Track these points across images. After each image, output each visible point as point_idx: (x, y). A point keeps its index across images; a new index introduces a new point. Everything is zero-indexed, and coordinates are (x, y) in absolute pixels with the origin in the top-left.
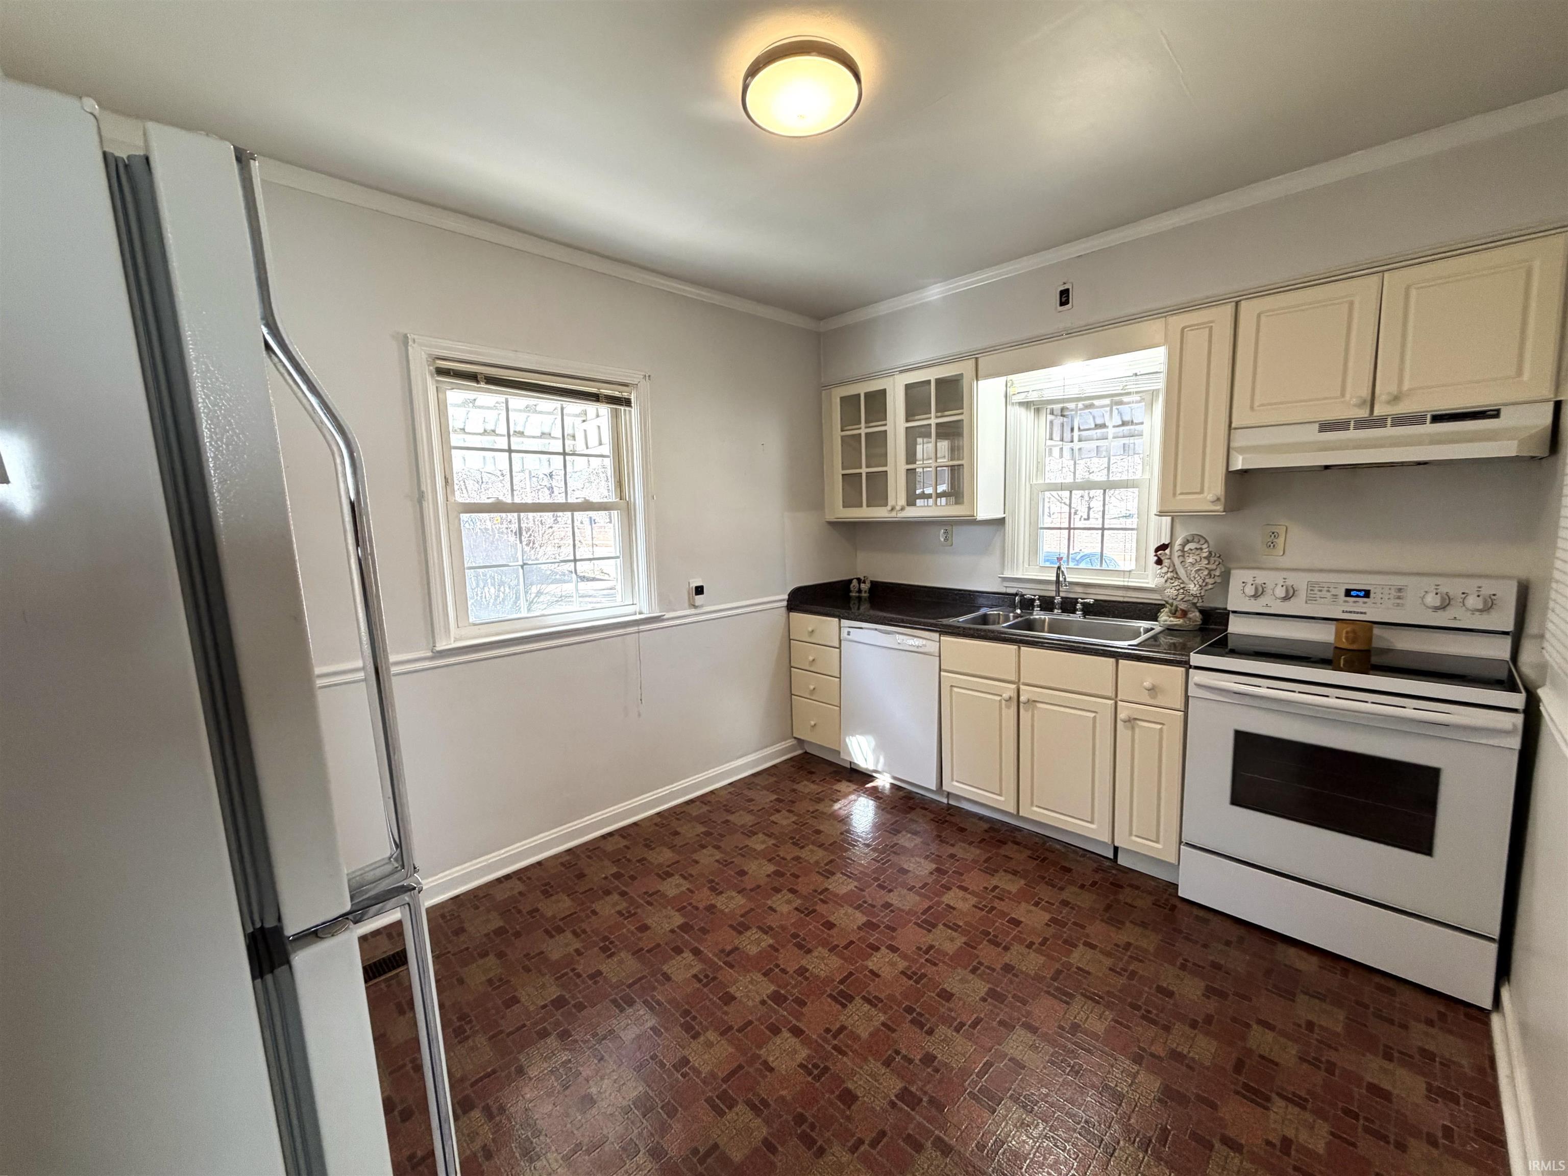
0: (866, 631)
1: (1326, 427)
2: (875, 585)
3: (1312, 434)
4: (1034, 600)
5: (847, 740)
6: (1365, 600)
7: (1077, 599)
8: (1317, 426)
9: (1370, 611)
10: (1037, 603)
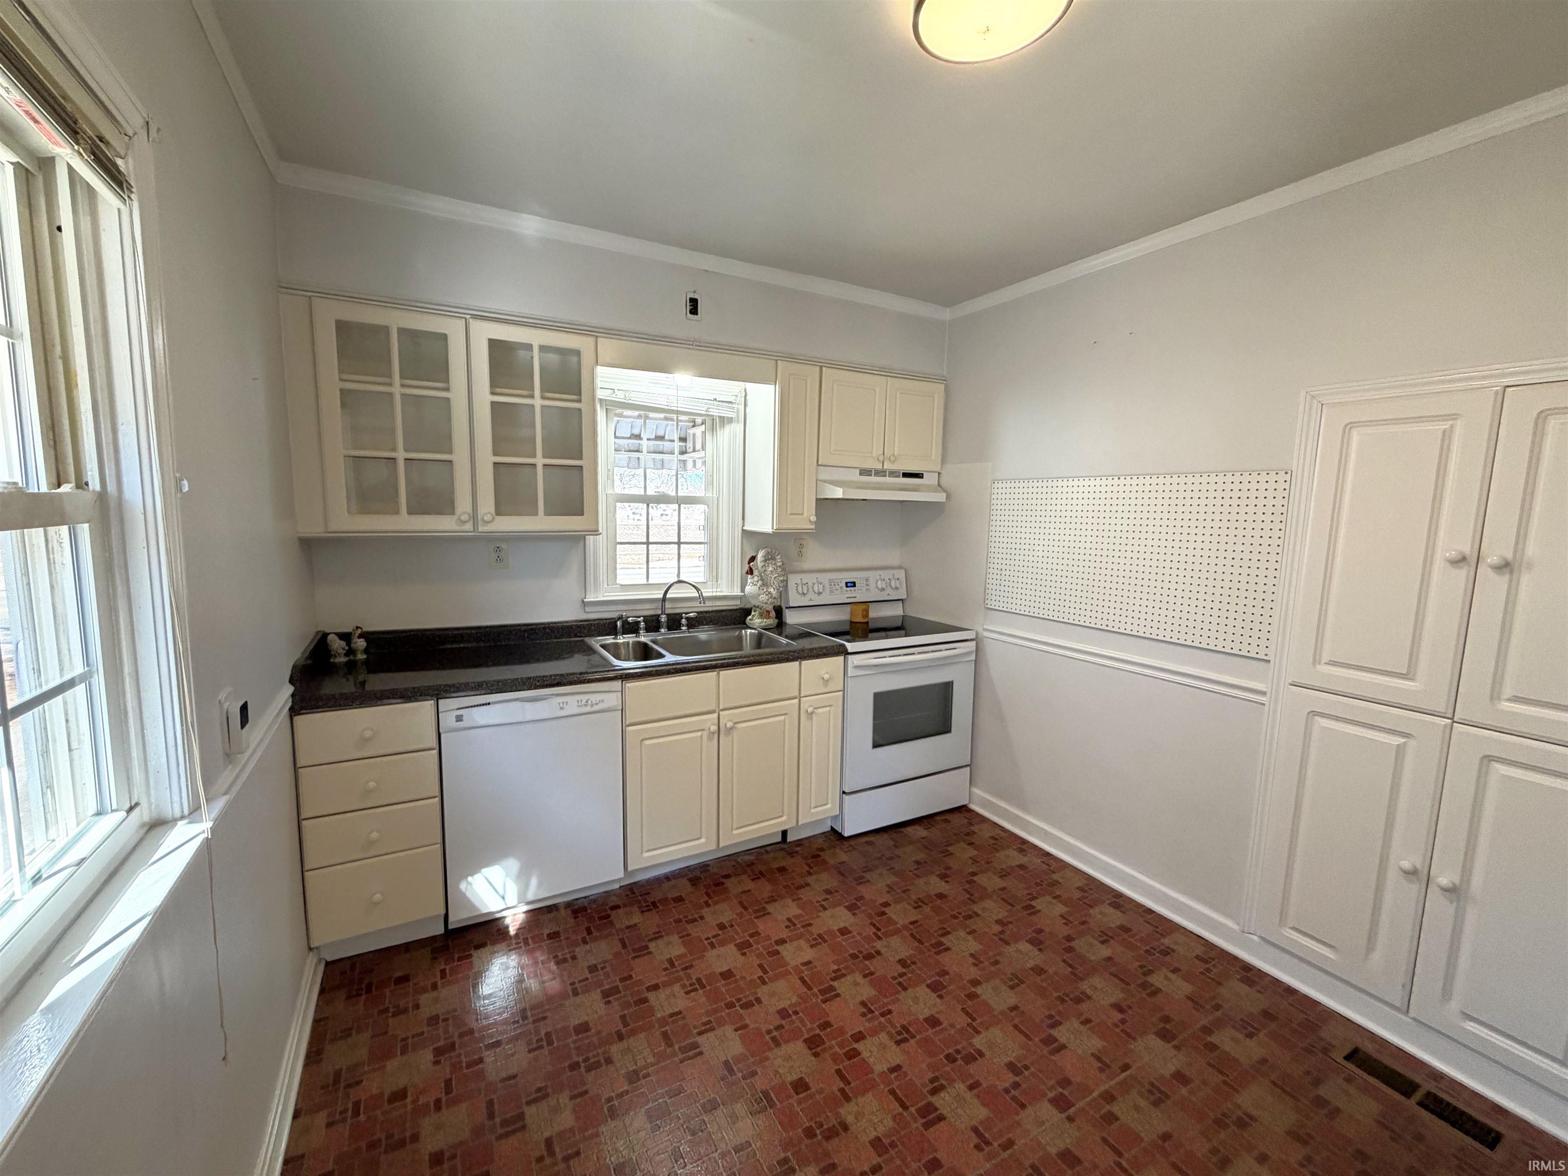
0: (498, 706)
1: (865, 472)
2: (371, 638)
3: (855, 476)
4: (638, 623)
5: (463, 886)
6: (853, 589)
7: (680, 614)
8: (858, 471)
9: (859, 595)
10: (642, 625)
